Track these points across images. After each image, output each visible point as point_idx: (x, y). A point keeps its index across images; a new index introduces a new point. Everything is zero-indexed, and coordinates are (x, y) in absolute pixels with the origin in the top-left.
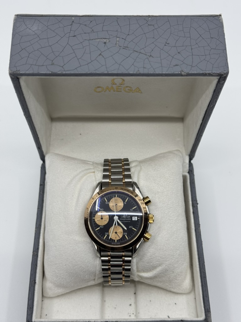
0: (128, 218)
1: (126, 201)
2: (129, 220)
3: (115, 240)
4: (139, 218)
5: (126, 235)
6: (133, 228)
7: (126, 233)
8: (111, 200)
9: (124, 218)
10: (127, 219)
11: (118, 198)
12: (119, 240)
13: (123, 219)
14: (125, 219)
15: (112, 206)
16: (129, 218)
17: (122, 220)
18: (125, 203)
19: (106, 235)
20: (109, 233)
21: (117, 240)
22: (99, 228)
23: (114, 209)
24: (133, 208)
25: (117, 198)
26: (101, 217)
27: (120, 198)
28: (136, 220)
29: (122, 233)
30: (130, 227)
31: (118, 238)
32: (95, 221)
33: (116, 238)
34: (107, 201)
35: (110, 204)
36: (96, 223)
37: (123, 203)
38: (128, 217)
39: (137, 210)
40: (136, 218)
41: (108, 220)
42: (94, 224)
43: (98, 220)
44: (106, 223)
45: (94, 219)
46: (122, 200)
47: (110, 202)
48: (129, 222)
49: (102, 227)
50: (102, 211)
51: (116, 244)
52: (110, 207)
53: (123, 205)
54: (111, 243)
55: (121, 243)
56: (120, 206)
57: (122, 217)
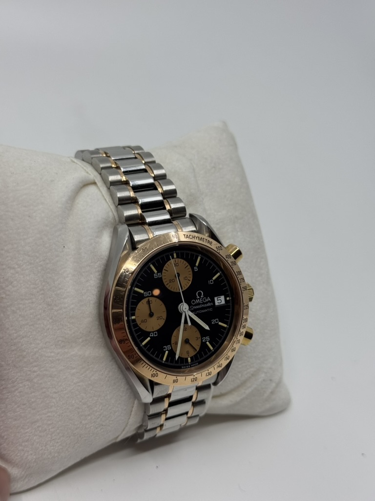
0: (207, 303)
1: (197, 264)
2: (209, 307)
3: (187, 359)
4: (228, 299)
5: (209, 342)
6: (220, 323)
7: (208, 338)
8: (165, 268)
9: (199, 304)
10: (206, 305)
11: (180, 260)
12: (196, 356)
13: (198, 307)
14: (200, 306)
15: (168, 282)
16: (209, 301)
18: (196, 269)
19: (167, 352)
20: (172, 345)
21: (192, 358)
22: (149, 339)
24: (214, 278)
25: (177, 260)
26: (149, 312)
27: (182, 260)
28: (223, 302)
29: (200, 340)
30: (214, 322)
31: (192, 353)
32: (136, 325)
33: (188, 352)
34: (156, 271)
35: (163, 278)
36: (140, 329)
37: (190, 269)
38: (207, 300)
39: (223, 281)
40: (222, 298)
41: (164, 316)
42: (137, 331)
43: (143, 321)
44: (161, 323)
45: (134, 320)
46: (187, 264)
47: (164, 271)
48: (211, 310)
49: (156, 334)
50: (148, 296)
51: (191, 367)
52: (165, 284)
53: (191, 276)
54: (180, 367)
55: (200, 363)
56: (185, 278)
57: (193, 302)
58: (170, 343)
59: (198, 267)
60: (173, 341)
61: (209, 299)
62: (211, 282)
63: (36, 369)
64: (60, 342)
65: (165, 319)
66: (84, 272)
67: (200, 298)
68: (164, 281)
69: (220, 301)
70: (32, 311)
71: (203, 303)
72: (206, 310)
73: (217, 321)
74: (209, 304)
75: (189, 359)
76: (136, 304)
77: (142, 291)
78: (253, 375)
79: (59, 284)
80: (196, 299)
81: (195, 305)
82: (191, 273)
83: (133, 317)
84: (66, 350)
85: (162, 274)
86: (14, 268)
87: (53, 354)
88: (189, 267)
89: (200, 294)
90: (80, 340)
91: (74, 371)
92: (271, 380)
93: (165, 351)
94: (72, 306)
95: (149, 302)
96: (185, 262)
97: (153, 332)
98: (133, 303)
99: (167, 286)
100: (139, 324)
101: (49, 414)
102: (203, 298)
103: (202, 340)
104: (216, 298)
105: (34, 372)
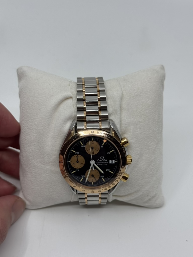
0: (105, 162)
1: (103, 145)
2: (106, 164)
3: (91, 183)
4: (116, 162)
5: (103, 178)
6: (110, 171)
7: (103, 176)
8: (87, 144)
9: (101, 162)
10: (104, 163)
11: (95, 141)
12: (96, 182)
14: (101, 163)
15: (88, 150)
16: (106, 161)
17: (99, 164)
18: (102, 147)
19: (83, 178)
20: (86, 176)
21: (94, 183)
22: (75, 171)
23: (90, 153)
24: (110, 152)
25: (93, 141)
26: (76, 161)
27: (96, 142)
28: (114, 163)
29: (99, 176)
30: (107, 170)
31: (95, 181)
32: (70, 165)
33: (92, 180)
34: (82, 145)
36: (72, 167)
37: (99, 146)
38: (105, 161)
39: (115, 154)
40: (114, 161)
41: (84, 163)
42: (70, 167)
43: (73, 164)
44: (82, 166)
45: (70, 163)
46: (98, 144)
47: (86, 145)
48: (106, 165)
49: (78, 170)
50: (77, 154)
51: (93, 186)
52: (86, 150)
53: (99, 149)
54: (88, 185)
55: (97, 186)
56: (96, 150)
57: (98, 160)
58: (84, 175)
59: (103, 146)
60: (86, 174)
61: (106, 160)
62: (108, 153)
63: (34, 170)
64: (43, 162)
65: (84, 165)
66: (55, 138)
67: (102, 159)
68: (86, 149)
69: (112, 162)
70: (34, 148)
71: (103, 162)
72: (104, 165)
73: (109, 170)
74: (106, 163)
75: (93, 183)
76: (72, 156)
77: (75, 152)
78: (135, 192)
79: (45, 140)
80: (100, 159)
81: (99, 162)
82: (99, 148)
83: (69, 161)
84: (45, 166)
85: (85, 146)
86: (31, 129)
87: (40, 166)
88: (99, 145)
89: (102, 158)
90: (51, 164)
91: (47, 174)
92: (147, 195)
93: (82, 178)
94: (49, 150)
95: (77, 157)
96: (97, 143)
97: (77, 169)
98: (70, 156)
99: (87, 152)
100: (71, 164)
101: (37, 187)
102: (103, 159)
103: (100, 177)
104: (110, 161)
105: (33, 171)
